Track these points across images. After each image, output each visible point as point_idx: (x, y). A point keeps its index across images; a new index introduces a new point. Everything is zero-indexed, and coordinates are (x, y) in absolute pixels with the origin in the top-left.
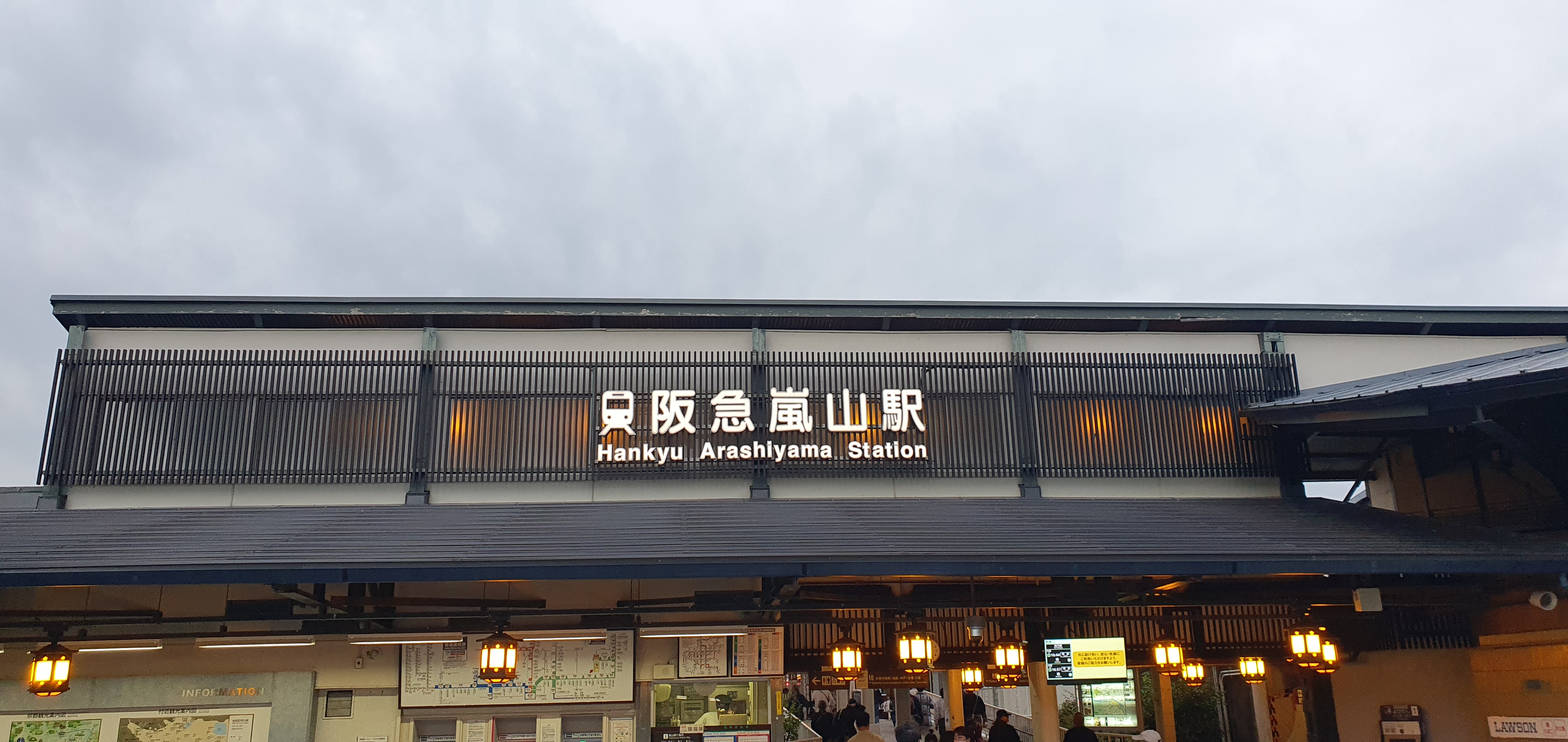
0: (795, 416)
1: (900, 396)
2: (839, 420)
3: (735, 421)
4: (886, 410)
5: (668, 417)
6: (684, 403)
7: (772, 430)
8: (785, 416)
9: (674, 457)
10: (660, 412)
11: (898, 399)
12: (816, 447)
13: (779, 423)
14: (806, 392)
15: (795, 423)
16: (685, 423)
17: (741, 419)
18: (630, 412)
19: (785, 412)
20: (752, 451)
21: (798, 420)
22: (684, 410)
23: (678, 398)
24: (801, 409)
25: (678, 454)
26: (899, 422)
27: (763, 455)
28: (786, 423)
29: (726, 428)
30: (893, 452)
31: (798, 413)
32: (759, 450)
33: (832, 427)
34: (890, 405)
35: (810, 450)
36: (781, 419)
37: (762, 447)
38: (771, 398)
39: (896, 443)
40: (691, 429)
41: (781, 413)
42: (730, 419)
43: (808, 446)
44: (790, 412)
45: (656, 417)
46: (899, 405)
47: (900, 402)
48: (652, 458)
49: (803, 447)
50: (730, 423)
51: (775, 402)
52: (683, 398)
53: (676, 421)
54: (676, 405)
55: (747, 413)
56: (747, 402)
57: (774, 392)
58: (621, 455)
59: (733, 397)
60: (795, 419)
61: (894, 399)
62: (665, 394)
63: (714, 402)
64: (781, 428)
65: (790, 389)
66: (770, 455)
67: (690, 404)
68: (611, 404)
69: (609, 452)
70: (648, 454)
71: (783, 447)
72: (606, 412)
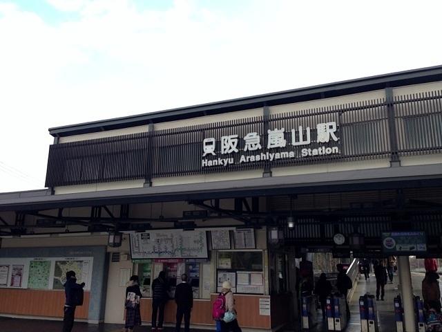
2: (297, 139)
3: (253, 146)
5: (227, 147)
6: (233, 140)
7: (268, 148)
9: (230, 162)
10: (225, 145)
12: (287, 153)
13: (271, 144)
15: (278, 144)
16: (234, 149)
18: (213, 146)
21: (279, 142)
23: (231, 139)
24: (281, 137)
25: (231, 161)
26: (325, 138)
29: (250, 149)
31: (280, 139)
32: (263, 157)
33: (294, 143)
34: (321, 131)
35: (285, 154)
36: (273, 143)
38: (268, 134)
40: (236, 151)
41: (273, 140)
42: (251, 145)
43: (283, 153)
45: (223, 147)
48: (222, 164)
49: (282, 153)
51: (269, 136)
52: (234, 138)
54: (230, 141)
55: (259, 141)
58: (210, 163)
59: (252, 136)
61: (322, 128)
62: (226, 137)
63: (245, 138)
64: (273, 146)
65: (276, 130)
66: (268, 158)
67: (236, 141)
69: (206, 163)
70: (220, 162)
71: (273, 154)
72: (205, 147)
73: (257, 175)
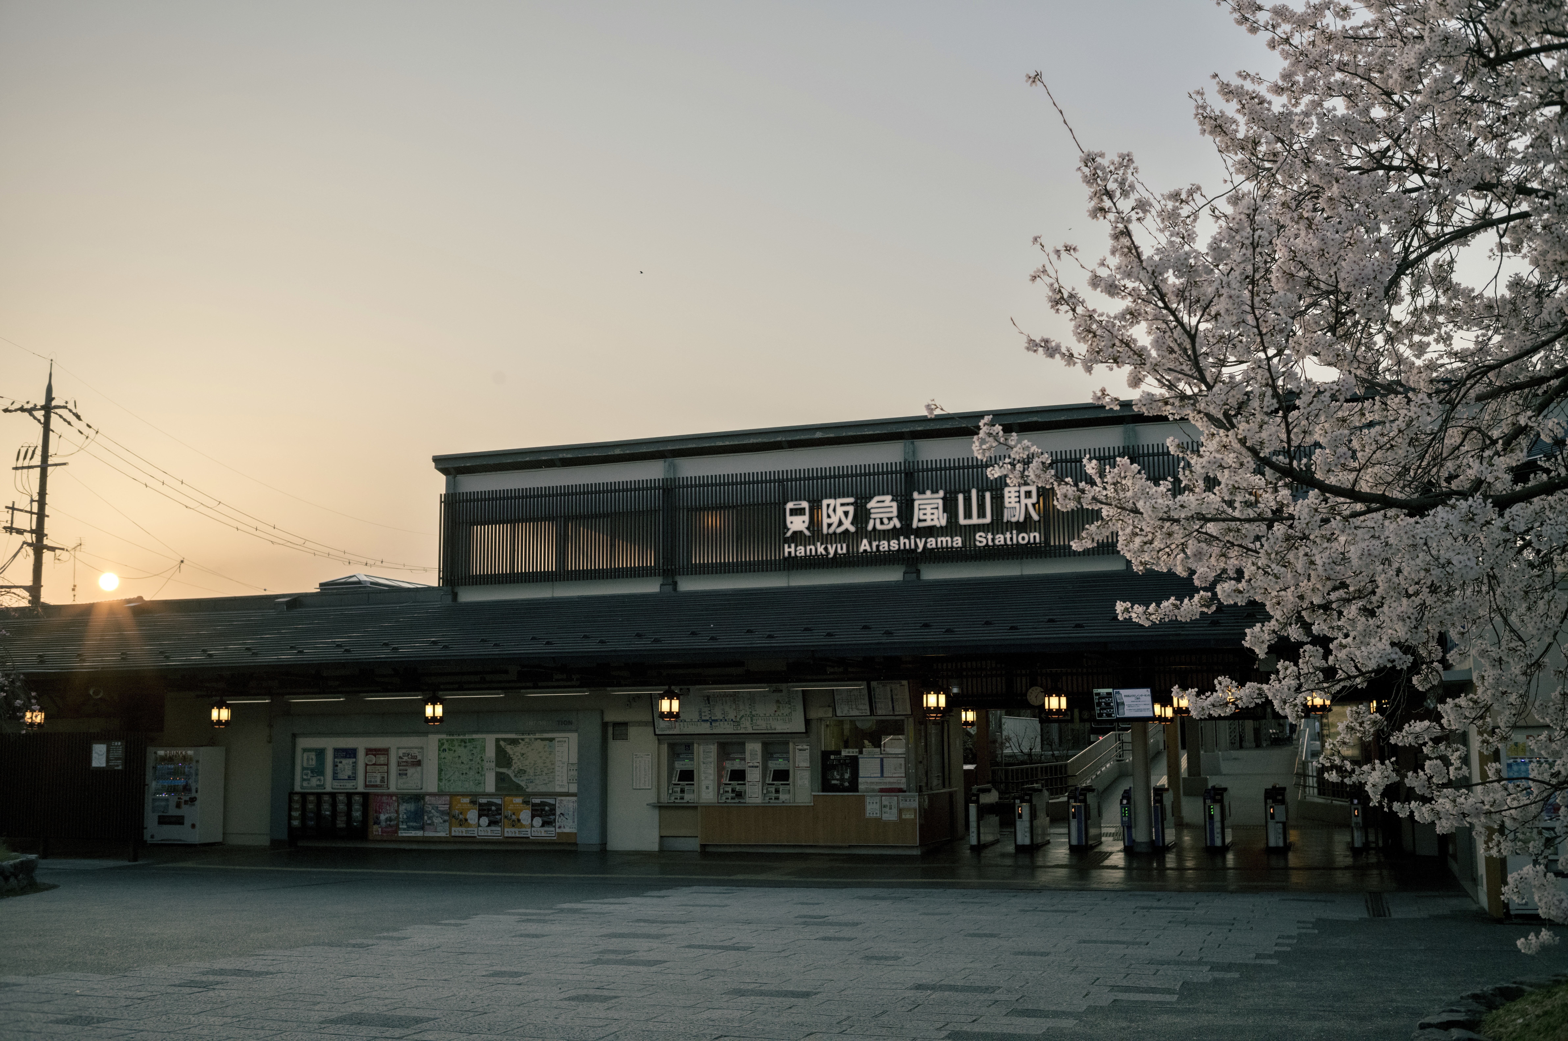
0: (932, 514)
1: (1019, 492)
2: (968, 515)
3: (886, 521)
4: (1007, 504)
5: (835, 520)
6: (846, 508)
7: (915, 525)
8: (925, 514)
9: (839, 551)
10: (829, 516)
11: (1017, 494)
12: (949, 539)
13: (920, 520)
14: (941, 493)
15: (932, 520)
16: (847, 525)
17: (890, 519)
18: (806, 518)
19: (924, 512)
20: (899, 544)
21: (935, 517)
22: (846, 514)
23: (842, 505)
24: (937, 508)
25: (843, 549)
26: (1017, 514)
27: (907, 547)
28: (925, 520)
29: (879, 527)
30: (1011, 539)
31: (935, 511)
32: (905, 543)
33: (962, 521)
34: (1010, 500)
35: (944, 541)
36: (922, 517)
37: (907, 541)
38: (913, 500)
39: (1014, 532)
40: (852, 529)
41: (922, 512)
42: (881, 519)
43: (942, 538)
44: (929, 511)
45: (826, 521)
46: (1017, 499)
47: (1019, 497)
48: (824, 553)
49: (939, 540)
50: (882, 523)
51: (916, 503)
52: (848, 504)
53: (840, 523)
54: (840, 511)
55: (895, 513)
56: (895, 504)
57: (916, 495)
58: (801, 551)
59: (883, 501)
60: (932, 517)
61: (1013, 494)
62: (831, 502)
63: (869, 506)
64: (922, 525)
65: (928, 493)
66: (913, 546)
67: (851, 509)
68: (794, 512)
69: (792, 550)
70: (821, 550)
71: (923, 540)
72: (789, 519)
73: (893, 575)
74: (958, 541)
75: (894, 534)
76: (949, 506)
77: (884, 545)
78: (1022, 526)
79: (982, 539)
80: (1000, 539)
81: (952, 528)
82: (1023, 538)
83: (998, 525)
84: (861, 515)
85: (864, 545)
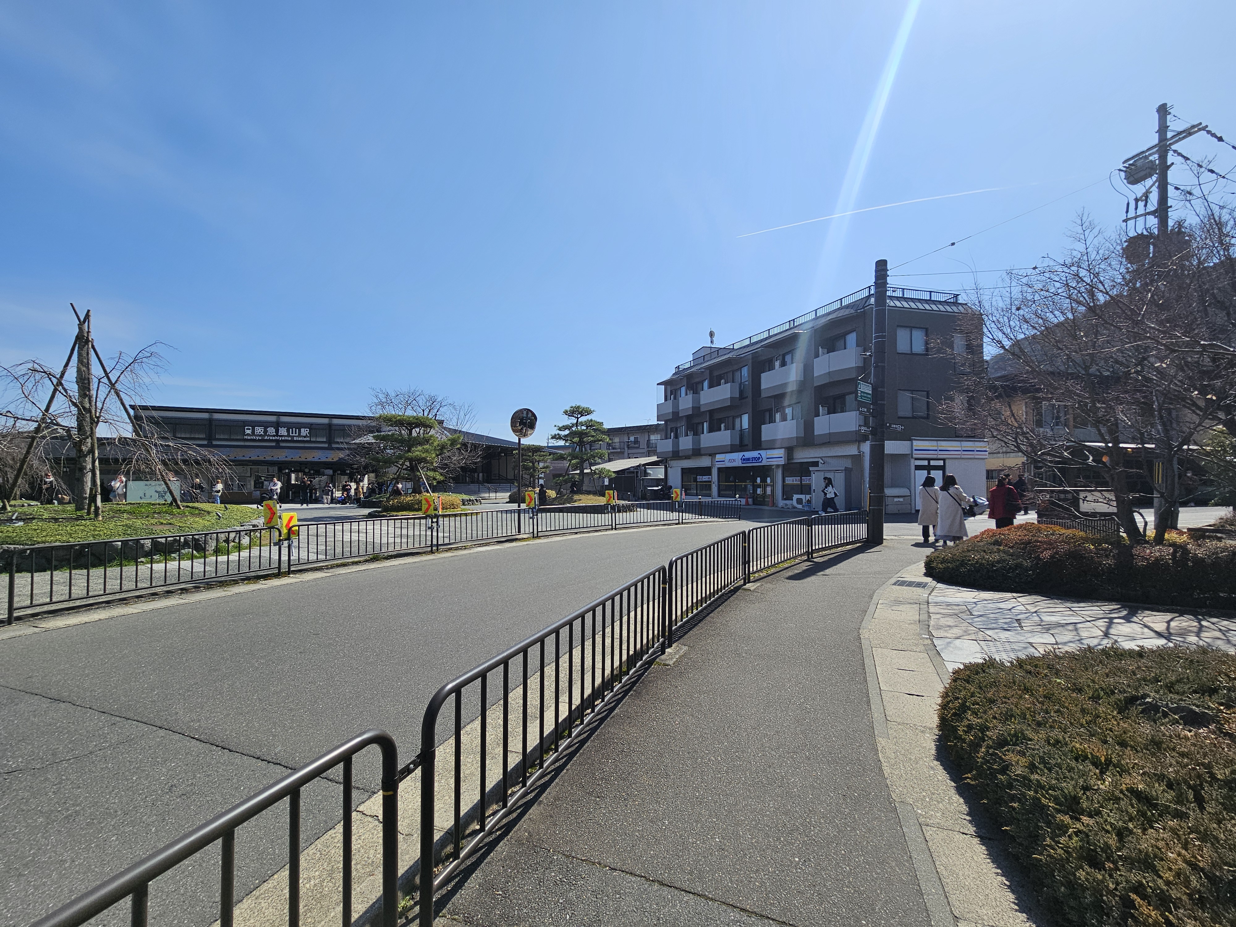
2: (292, 433)
4: (302, 432)
8: (282, 432)
9: (259, 439)
10: (257, 431)
11: (304, 429)
13: (280, 433)
14: (286, 428)
17: (273, 433)
18: (251, 430)
20: (275, 438)
27: (277, 439)
28: (282, 434)
30: (302, 439)
31: (284, 432)
33: (291, 435)
37: (277, 437)
40: (263, 434)
46: (304, 431)
49: (285, 438)
50: (271, 433)
51: (280, 430)
53: (260, 433)
56: (274, 430)
57: (280, 428)
58: (249, 438)
59: (271, 429)
63: (268, 429)
65: (283, 428)
68: (247, 429)
69: (246, 437)
70: (254, 438)
71: (281, 437)
73: (274, 444)
74: (290, 439)
75: (274, 436)
76: (288, 431)
77: (271, 438)
78: (305, 437)
79: (295, 439)
80: (300, 439)
81: (288, 435)
82: (306, 439)
83: (299, 435)
84: (265, 432)
85: (266, 438)
